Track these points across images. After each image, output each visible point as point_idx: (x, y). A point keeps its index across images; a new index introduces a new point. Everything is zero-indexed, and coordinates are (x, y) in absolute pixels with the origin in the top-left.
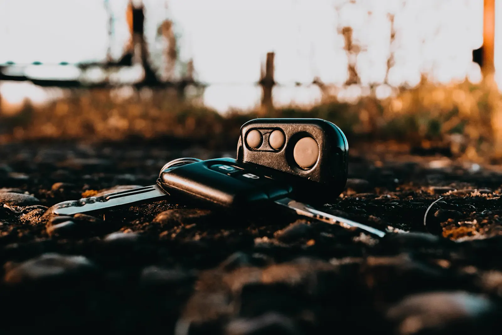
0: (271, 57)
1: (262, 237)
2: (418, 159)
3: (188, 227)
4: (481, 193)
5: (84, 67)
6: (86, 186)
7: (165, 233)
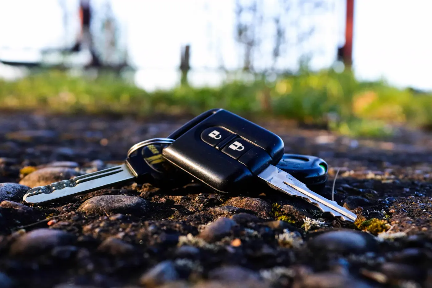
0: (187, 48)
1: (186, 235)
2: (306, 134)
3: (113, 218)
4: (376, 175)
5: (45, 52)
6: (26, 162)
7: (89, 227)
